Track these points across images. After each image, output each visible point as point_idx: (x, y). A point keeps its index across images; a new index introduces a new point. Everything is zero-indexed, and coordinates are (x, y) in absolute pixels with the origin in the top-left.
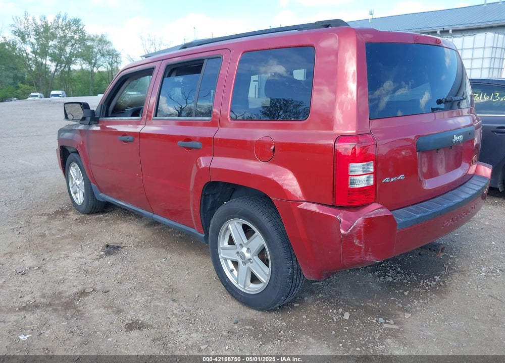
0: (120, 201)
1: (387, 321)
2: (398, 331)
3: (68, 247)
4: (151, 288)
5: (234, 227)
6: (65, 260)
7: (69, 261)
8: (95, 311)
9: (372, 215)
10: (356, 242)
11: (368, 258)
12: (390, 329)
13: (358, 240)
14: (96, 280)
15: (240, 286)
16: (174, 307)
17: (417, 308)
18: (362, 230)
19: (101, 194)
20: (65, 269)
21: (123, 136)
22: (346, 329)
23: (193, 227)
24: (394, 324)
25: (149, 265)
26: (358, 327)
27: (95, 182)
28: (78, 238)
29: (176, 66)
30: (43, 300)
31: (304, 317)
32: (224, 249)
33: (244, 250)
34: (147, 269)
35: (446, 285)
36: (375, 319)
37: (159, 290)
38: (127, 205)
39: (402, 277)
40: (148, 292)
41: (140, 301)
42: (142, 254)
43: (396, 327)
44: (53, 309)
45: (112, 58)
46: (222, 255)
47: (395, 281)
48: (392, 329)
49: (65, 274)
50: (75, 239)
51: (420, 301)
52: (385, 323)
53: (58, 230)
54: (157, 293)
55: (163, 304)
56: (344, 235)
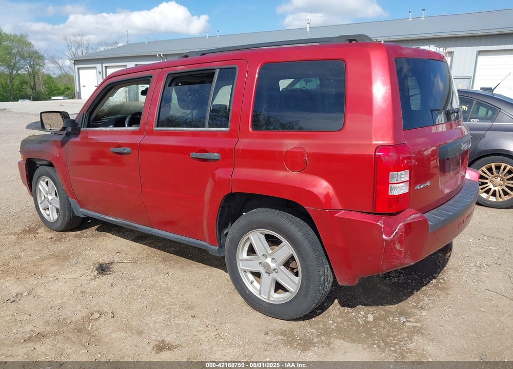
0: (108, 215)
1: (408, 319)
2: (421, 328)
3: (53, 269)
4: (164, 306)
5: (257, 238)
6: (55, 283)
7: (60, 283)
8: (113, 335)
9: (411, 220)
10: (398, 246)
11: (406, 261)
12: (415, 327)
13: (399, 245)
14: (100, 302)
15: (264, 297)
16: (197, 324)
17: (430, 305)
18: (403, 234)
19: (81, 209)
20: (59, 292)
21: (117, 147)
22: (375, 331)
23: (204, 241)
24: (416, 322)
25: (152, 282)
26: (384, 328)
27: (74, 197)
28: (62, 258)
29: (178, 75)
30: (48, 329)
31: (330, 322)
32: (243, 260)
33: (269, 260)
34: (153, 287)
35: (446, 283)
36: (397, 318)
37: (173, 307)
38: (117, 220)
39: (405, 277)
40: (162, 310)
41: (159, 320)
42: (140, 271)
43: (418, 325)
44: (64, 337)
45: (34, 61)
46: (241, 266)
47: (400, 281)
48: (416, 327)
49: (62, 299)
50: (58, 259)
51: (430, 298)
52: (408, 321)
53: (34, 251)
54: (173, 310)
55: (184, 321)
56: (386, 241)
